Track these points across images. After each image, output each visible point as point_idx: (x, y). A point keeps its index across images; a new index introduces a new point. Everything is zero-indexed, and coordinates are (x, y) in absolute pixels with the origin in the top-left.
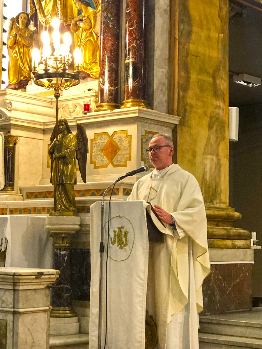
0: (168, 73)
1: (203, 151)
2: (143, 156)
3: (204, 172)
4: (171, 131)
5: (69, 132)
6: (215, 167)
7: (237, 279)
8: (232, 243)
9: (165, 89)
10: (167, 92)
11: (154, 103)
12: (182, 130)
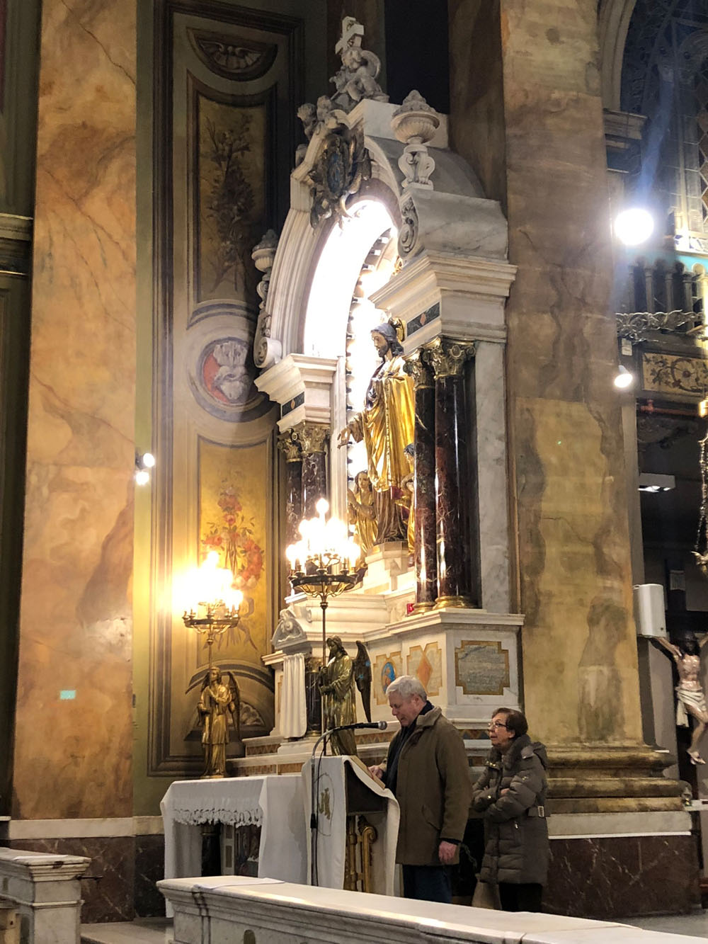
0: (508, 549)
1: (578, 661)
2: (460, 679)
3: (584, 693)
4: (515, 636)
5: (344, 654)
6: (606, 683)
7: (652, 861)
8: (637, 802)
9: (504, 573)
10: (507, 577)
11: (483, 598)
12: (531, 634)
